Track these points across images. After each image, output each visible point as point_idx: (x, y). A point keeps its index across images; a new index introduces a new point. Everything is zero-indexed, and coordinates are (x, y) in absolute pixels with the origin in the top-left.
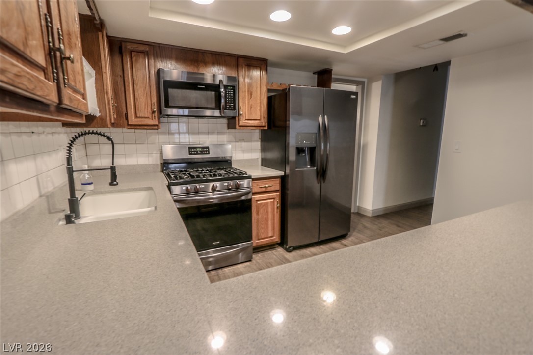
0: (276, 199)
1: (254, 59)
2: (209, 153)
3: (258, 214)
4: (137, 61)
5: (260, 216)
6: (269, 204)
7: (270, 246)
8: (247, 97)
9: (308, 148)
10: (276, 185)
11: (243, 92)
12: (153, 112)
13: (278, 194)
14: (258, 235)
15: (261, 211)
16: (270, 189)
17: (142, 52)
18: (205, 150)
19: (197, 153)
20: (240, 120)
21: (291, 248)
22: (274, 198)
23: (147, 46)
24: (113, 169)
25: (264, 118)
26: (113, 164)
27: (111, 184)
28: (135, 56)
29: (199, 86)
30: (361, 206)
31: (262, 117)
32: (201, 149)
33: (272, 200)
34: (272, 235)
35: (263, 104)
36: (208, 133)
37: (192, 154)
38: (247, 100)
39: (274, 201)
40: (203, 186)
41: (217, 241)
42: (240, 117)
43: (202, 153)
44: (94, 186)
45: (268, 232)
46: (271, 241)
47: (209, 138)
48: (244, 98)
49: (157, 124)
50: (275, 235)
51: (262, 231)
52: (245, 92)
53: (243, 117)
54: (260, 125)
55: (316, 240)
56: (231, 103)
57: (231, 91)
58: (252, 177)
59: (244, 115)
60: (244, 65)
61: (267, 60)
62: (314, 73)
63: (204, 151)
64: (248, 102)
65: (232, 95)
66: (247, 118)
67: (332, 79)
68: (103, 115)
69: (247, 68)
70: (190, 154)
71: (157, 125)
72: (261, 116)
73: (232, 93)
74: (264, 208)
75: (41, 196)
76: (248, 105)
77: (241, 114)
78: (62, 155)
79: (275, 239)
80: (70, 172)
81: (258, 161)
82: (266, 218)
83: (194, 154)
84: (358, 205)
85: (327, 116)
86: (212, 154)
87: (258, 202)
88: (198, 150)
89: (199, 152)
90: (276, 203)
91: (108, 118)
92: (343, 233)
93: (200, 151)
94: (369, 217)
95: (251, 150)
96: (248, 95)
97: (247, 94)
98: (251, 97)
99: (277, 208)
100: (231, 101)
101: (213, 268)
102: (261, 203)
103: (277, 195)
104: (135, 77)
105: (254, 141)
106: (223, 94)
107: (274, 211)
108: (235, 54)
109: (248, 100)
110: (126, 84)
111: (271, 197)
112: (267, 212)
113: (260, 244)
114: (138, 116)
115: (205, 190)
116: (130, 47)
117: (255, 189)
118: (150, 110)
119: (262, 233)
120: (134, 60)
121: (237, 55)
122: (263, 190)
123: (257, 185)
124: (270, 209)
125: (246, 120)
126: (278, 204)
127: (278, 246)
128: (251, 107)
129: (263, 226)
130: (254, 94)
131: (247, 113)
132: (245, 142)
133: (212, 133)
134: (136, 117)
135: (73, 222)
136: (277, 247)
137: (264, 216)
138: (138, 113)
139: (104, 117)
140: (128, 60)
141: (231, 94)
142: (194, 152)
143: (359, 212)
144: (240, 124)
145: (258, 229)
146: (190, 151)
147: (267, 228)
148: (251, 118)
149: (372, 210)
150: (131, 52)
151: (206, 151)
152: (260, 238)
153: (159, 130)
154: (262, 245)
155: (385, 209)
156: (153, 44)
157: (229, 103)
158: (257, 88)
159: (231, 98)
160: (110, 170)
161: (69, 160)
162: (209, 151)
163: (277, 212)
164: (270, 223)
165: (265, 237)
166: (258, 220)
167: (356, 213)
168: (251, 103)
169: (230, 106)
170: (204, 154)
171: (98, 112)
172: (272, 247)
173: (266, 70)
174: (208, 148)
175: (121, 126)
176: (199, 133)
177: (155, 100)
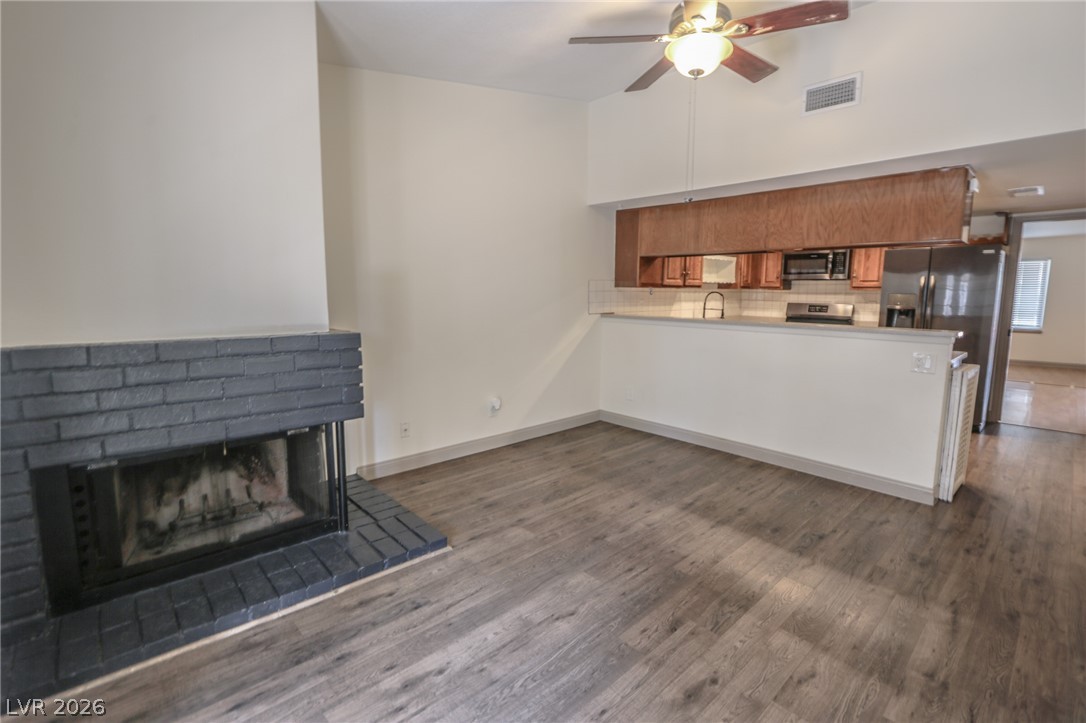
2: (827, 312)
12: (778, 278)
20: (853, 281)
24: (723, 313)
26: (723, 309)
29: (812, 256)
31: (881, 278)
36: (835, 293)
37: (811, 311)
38: (863, 262)
42: (853, 279)
43: (820, 311)
48: (859, 262)
49: (780, 286)
52: (862, 255)
53: (857, 279)
54: (876, 286)
56: (841, 267)
57: (841, 257)
59: (858, 276)
63: (823, 309)
65: (842, 260)
66: (861, 280)
68: (737, 282)
70: (809, 311)
71: (780, 288)
72: (879, 278)
73: (843, 258)
77: (855, 277)
78: (702, 304)
80: (704, 310)
83: (813, 311)
86: (831, 313)
88: (817, 308)
89: (817, 310)
91: (739, 284)
93: (819, 309)
97: (863, 257)
106: (831, 260)
114: (767, 281)
118: (775, 276)
125: (859, 281)
128: (867, 270)
130: (871, 257)
131: (861, 276)
133: (840, 293)
138: (767, 279)
142: (813, 309)
146: (810, 309)
148: (866, 280)
153: (790, 291)
157: (838, 267)
158: (876, 251)
160: (721, 313)
161: (705, 304)
162: (826, 310)
169: (840, 270)
170: (823, 311)
174: (827, 307)
175: (757, 288)
176: (826, 293)
177: (779, 269)
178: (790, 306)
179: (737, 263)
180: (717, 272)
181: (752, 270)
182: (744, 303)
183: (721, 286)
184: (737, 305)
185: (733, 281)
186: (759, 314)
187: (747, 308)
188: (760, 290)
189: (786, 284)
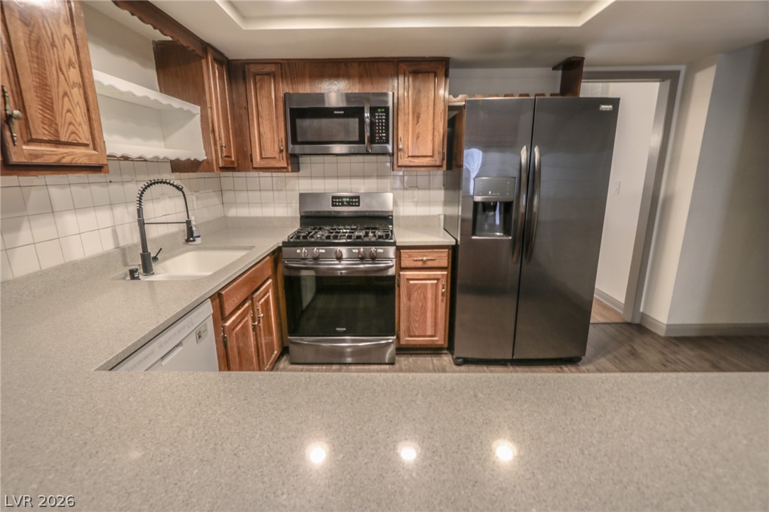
0: (440, 281)
1: (425, 61)
2: (359, 205)
3: (409, 299)
4: (261, 87)
5: (412, 303)
6: (429, 287)
7: (434, 350)
8: (411, 122)
9: (500, 203)
10: (443, 259)
11: (405, 114)
12: (281, 151)
13: (445, 273)
14: (409, 330)
15: (415, 295)
16: (430, 264)
17: (268, 74)
18: (354, 200)
19: (343, 205)
20: (399, 157)
21: (461, 360)
22: (438, 279)
23: (273, 65)
24: (188, 223)
25: (439, 153)
26: (188, 218)
27: (188, 241)
28: (259, 80)
29: (335, 112)
30: (647, 313)
31: (436, 152)
32: (348, 200)
33: (435, 282)
34: (433, 334)
35: (439, 132)
36: (364, 177)
37: (336, 206)
38: (410, 126)
39: (437, 284)
40: (323, 251)
41: (343, 328)
42: (399, 153)
43: (349, 204)
44: (202, 239)
45: (426, 329)
46: (431, 343)
47: (364, 183)
48: (406, 124)
49: (286, 165)
50: (438, 334)
51: (417, 325)
52: (409, 113)
53: (404, 152)
54: (432, 164)
55: (509, 356)
56: (382, 133)
57: (381, 116)
58: (398, 244)
59: (406, 149)
60: (407, 72)
61: (449, 58)
62: (555, 68)
63: (353, 202)
64: (413, 130)
65: (384, 121)
66: (410, 155)
67: (584, 75)
68: (210, 158)
69: (413, 76)
70: (333, 205)
71: (285, 168)
72: (433, 151)
73: (384, 117)
74: (419, 291)
75: (117, 248)
76: (413, 134)
77: (401, 150)
79: (437, 340)
80: (142, 224)
81: (439, 219)
82: (422, 306)
83: (339, 206)
84: (641, 310)
85: (539, 147)
86: (363, 207)
87: (411, 282)
88: (344, 200)
89: (345, 203)
90: (440, 286)
91: (214, 162)
92: (572, 353)
93: (347, 202)
94: (660, 337)
95: (429, 203)
96: (413, 119)
97: (411, 117)
98: (418, 122)
99: (443, 294)
100: (382, 130)
101: (354, 362)
102: (416, 284)
103: (442, 275)
104: (260, 108)
105: (434, 189)
106: (368, 121)
107: (436, 298)
108: (394, 58)
109: (413, 126)
110: (250, 117)
111: (432, 277)
112: (425, 298)
113: (412, 343)
114: (264, 156)
115: (325, 256)
116: (253, 69)
117: (406, 262)
118: (277, 149)
119: (416, 328)
120: (258, 85)
121: (398, 58)
122: (420, 264)
123: (410, 256)
124: (430, 295)
125: (409, 157)
126: (443, 288)
127: (446, 352)
128: (418, 137)
129: (417, 319)
130: (423, 117)
131: (410, 147)
132: (418, 189)
133: (370, 176)
134: (262, 158)
135: (138, 278)
136: (446, 354)
137: (420, 304)
138: (263, 153)
139: (210, 161)
140: (252, 88)
141: (382, 119)
142: (339, 202)
143: (644, 325)
144: (399, 164)
145: (409, 321)
146: (333, 202)
147: (425, 322)
148: (417, 155)
149: (668, 325)
150: (255, 75)
151: (355, 202)
152: (412, 334)
153: (301, 173)
154: (416, 345)
155: (704, 327)
156: (281, 61)
157: (379, 133)
158: (428, 107)
159: (382, 126)
160: (185, 224)
161: (140, 212)
162: (359, 202)
163: (442, 301)
164: (429, 315)
165: (421, 334)
166: (409, 310)
167: (635, 324)
168: (417, 131)
169: (381, 138)
170: (352, 206)
171: (204, 155)
172: (436, 352)
173: (446, 76)
174: (358, 197)
175: (246, 169)
176: (351, 177)
177: (282, 135)
178: (303, 197)
179: (204, 118)
180: (165, 138)
181: (236, 136)
182: (228, 196)
183: (178, 166)
184: (216, 200)
185: (202, 156)
186: (256, 212)
187: (235, 204)
188: (255, 174)
189: (294, 162)
